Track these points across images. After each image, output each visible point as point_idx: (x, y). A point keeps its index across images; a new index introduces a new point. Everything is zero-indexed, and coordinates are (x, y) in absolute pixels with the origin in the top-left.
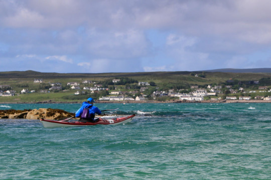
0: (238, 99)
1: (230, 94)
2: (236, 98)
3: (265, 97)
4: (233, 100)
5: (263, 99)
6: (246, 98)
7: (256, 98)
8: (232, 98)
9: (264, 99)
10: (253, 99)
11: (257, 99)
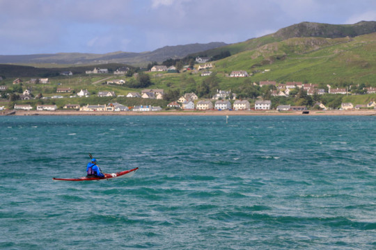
0: (35, 109)
1: (19, 101)
2: (31, 108)
3: (82, 106)
4: (26, 110)
5: (78, 110)
6: (50, 108)
7: (66, 107)
8: (24, 108)
9: (81, 109)
10: (61, 108)
11: (68, 109)
